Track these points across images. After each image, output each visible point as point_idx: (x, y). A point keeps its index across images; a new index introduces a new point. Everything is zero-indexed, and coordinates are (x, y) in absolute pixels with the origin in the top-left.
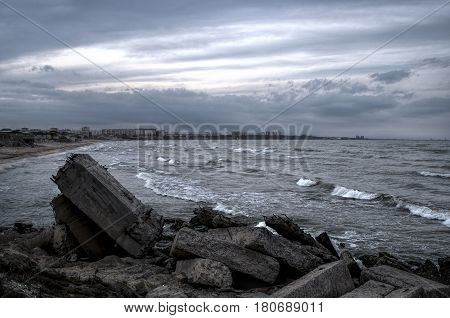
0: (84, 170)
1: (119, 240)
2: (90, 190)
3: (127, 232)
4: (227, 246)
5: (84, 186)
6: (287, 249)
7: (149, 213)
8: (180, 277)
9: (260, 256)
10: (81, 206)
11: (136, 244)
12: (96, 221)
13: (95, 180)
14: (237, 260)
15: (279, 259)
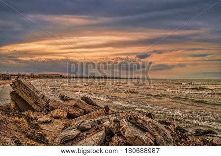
0: (21, 82)
1: (33, 106)
2: (23, 89)
3: (36, 103)
4: (66, 106)
5: (21, 87)
6: (87, 107)
7: (43, 97)
8: (51, 115)
9: (78, 109)
10: (20, 94)
11: (39, 107)
12: (25, 99)
13: (25, 85)
14: (70, 110)
15: (83, 110)
